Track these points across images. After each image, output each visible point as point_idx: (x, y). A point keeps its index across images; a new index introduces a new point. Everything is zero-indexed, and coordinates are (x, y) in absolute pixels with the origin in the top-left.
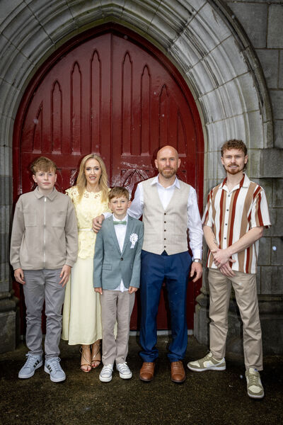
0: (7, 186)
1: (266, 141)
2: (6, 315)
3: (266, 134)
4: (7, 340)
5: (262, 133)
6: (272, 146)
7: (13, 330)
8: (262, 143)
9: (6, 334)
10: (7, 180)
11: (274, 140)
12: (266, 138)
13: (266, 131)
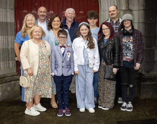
0: (13, 27)
1: (125, 7)
2: (16, 82)
3: (125, 4)
4: (17, 92)
5: (123, 3)
6: (127, 9)
7: (19, 88)
8: (124, 7)
9: (16, 90)
10: (13, 24)
11: (128, 6)
12: (125, 5)
13: (125, 2)
